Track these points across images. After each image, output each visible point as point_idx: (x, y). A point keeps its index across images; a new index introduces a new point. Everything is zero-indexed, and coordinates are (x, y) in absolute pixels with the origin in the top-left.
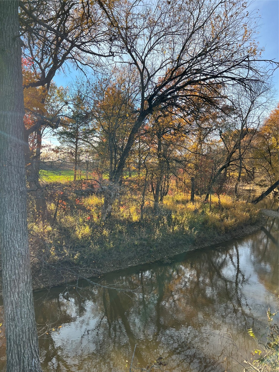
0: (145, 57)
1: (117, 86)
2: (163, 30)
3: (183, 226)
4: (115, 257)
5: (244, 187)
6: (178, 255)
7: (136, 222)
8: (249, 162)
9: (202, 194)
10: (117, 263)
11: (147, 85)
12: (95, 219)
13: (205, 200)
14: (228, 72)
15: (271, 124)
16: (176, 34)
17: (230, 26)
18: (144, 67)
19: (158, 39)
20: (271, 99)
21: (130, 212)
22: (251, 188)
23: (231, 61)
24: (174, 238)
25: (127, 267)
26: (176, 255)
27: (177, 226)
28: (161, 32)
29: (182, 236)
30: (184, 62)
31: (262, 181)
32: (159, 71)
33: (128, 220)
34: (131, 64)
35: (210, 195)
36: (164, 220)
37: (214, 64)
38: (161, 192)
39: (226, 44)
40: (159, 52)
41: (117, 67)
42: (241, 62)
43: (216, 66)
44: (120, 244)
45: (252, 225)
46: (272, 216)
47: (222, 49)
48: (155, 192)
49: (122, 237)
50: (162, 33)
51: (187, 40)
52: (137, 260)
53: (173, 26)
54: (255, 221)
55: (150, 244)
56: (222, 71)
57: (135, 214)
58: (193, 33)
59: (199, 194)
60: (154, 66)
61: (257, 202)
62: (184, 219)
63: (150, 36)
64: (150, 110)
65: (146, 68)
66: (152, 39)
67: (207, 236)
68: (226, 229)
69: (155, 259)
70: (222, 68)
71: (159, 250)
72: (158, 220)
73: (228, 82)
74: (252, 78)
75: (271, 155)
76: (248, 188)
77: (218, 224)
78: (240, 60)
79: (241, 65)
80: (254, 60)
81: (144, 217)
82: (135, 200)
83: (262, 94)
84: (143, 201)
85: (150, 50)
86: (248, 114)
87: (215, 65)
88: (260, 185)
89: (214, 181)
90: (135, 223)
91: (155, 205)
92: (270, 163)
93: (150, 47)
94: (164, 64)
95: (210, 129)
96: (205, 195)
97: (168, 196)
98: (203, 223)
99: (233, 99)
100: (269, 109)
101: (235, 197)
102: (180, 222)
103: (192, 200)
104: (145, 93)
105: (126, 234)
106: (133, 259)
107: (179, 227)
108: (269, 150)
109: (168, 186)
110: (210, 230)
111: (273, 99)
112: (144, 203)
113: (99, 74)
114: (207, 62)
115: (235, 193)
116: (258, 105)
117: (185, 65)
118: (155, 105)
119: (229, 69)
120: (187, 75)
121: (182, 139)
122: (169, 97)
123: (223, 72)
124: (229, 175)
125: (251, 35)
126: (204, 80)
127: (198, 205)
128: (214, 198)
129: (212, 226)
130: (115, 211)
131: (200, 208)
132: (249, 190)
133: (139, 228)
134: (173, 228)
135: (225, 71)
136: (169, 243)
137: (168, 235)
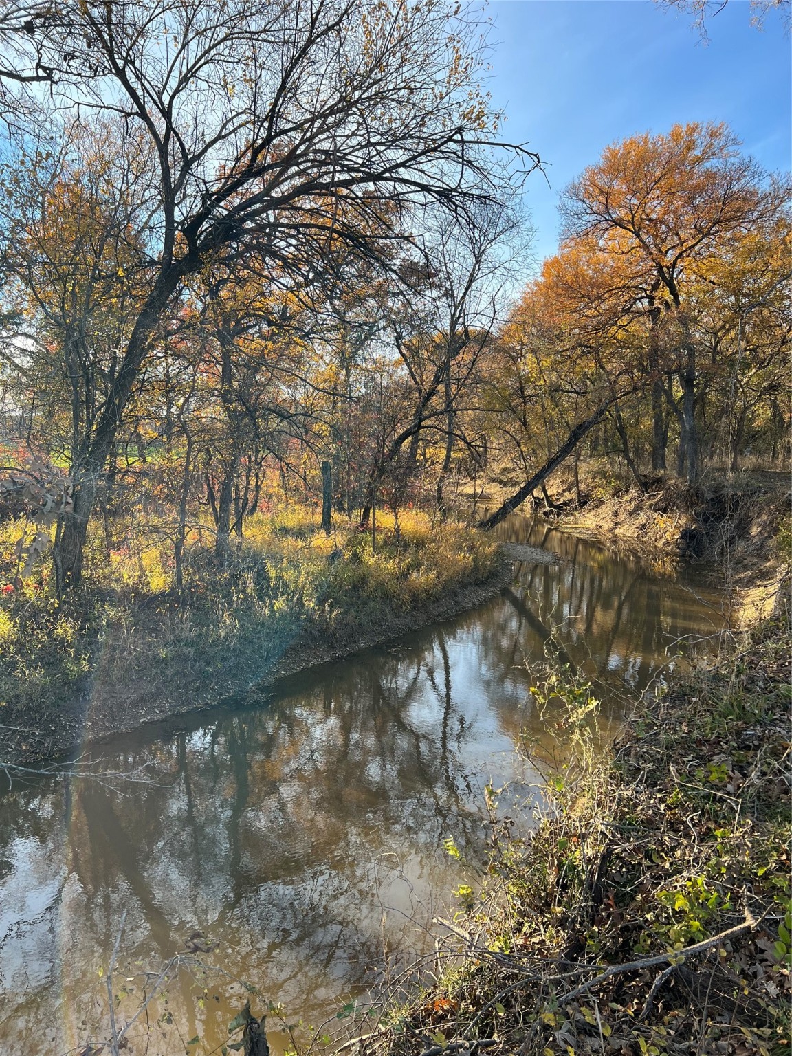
0: (172, 98)
1: (85, 182)
2: (225, 23)
3: (301, 597)
4: (98, 698)
5: (460, 489)
6: (286, 677)
7: (162, 594)
8: (472, 420)
9: (352, 508)
10: (105, 716)
11: (181, 184)
12: (30, 591)
13: (362, 525)
14: (409, 167)
15: (522, 319)
16: (264, 41)
17: (415, 38)
18: (170, 128)
19: (210, 48)
20: (523, 253)
21: (141, 566)
22: (479, 491)
23: (419, 138)
24: (276, 632)
25: (136, 725)
26: (281, 678)
27: (284, 597)
28: (217, 26)
29: (298, 626)
30: (291, 125)
31: (506, 470)
32: (217, 145)
33: (135, 591)
34: (128, 115)
35: (371, 511)
36: (245, 583)
37: (372, 140)
38: (237, 504)
39: (404, 88)
40: (214, 86)
41: (82, 120)
42: (443, 144)
43: (378, 148)
44: (112, 660)
45: (478, 585)
46: (528, 559)
47: (393, 100)
48: (218, 507)
49: (118, 639)
50: (222, 32)
51: (294, 63)
52: (167, 702)
53: (252, 14)
54: (485, 575)
55: (206, 653)
56: (394, 163)
57: (158, 570)
58: (310, 42)
59: (344, 510)
60: (200, 129)
61: (492, 526)
62: (302, 578)
63: (186, 35)
64: (192, 263)
65: (176, 134)
66: (193, 45)
67: (364, 619)
68: (415, 598)
69: (221, 695)
70: (395, 155)
71: (230, 670)
72: (228, 585)
73: (411, 196)
74: (473, 192)
75: (525, 403)
76: (469, 490)
77: (392, 586)
78: (443, 137)
79: (442, 152)
80: (479, 142)
81: (186, 579)
82: (156, 530)
83: (502, 236)
84: (181, 532)
85: (184, 80)
86: (467, 290)
87: (374, 145)
88: (501, 482)
89: (382, 470)
90: (158, 596)
91: (220, 544)
92: (525, 424)
93: (184, 70)
94: (230, 127)
95: (371, 328)
96: (359, 512)
97: (258, 515)
98: (355, 587)
99: (427, 244)
100: (519, 278)
101: (439, 514)
102: (292, 588)
103: (327, 525)
104: (176, 209)
105: (129, 629)
106: (155, 701)
107: (287, 600)
108: (522, 389)
109: (258, 487)
110: (371, 604)
111: (529, 251)
112: (184, 537)
113: (27, 137)
114: (354, 134)
115: (437, 503)
116: (490, 265)
117: (292, 134)
118: (206, 246)
119: (414, 158)
120: (298, 165)
121: (294, 351)
122: (249, 224)
123: (398, 166)
124: (424, 454)
125: (468, 68)
126: (346, 184)
127: (340, 539)
128: (383, 518)
129: (379, 594)
130: (93, 564)
131: (345, 547)
132: (474, 496)
133: (172, 610)
134: (272, 605)
135: (403, 165)
136: (260, 647)
137: (257, 625)
